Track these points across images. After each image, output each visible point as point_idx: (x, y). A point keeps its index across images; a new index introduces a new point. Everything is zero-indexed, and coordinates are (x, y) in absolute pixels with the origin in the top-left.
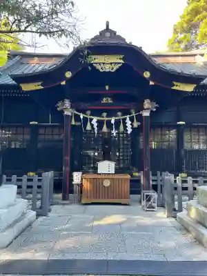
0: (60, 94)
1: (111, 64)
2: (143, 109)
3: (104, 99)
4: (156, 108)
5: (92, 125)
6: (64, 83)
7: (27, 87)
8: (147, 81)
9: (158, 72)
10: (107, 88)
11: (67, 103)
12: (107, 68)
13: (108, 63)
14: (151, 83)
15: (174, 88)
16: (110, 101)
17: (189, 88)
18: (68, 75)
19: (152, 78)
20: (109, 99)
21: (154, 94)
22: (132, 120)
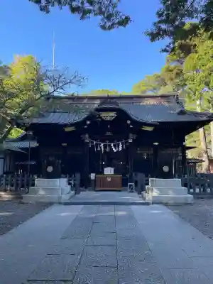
0: (85, 131)
2: (128, 138)
4: (136, 137)
5: (100, 147)
6: (86, 127)
7: (67, 129)
8: (128, 125)
9: (134, 122)
10: (109, 126)
11: (87, 135)
12: (108, 119)
13: (110, 116)
14: (131, 126)
15: (143, 129)
17: (150, 129)
18: (88, 122)
19: (131, 124)
20: (110, 133)
21: (132, 131)
22: (122, 144)
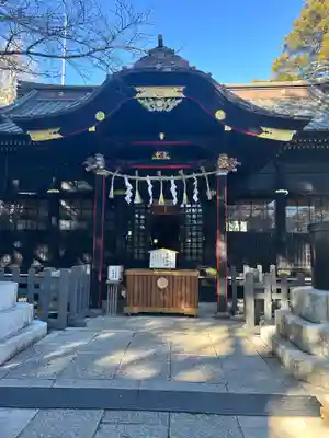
0: (89, 146)
1: (166, 99)
3: (158, 154)
4: (237, 167)
6: (93, 129)
7: (38, 136)
8: (220, 125)
9: (238, 111)
10: (162, 136)
11: (100, 160)
12: (160, 106)
14: (227, 128)
15: (263, 136)
16: (166, 157)
17: (286, 136)
18: (100, 116)
19: (227, 121)
20: (165, 153)
